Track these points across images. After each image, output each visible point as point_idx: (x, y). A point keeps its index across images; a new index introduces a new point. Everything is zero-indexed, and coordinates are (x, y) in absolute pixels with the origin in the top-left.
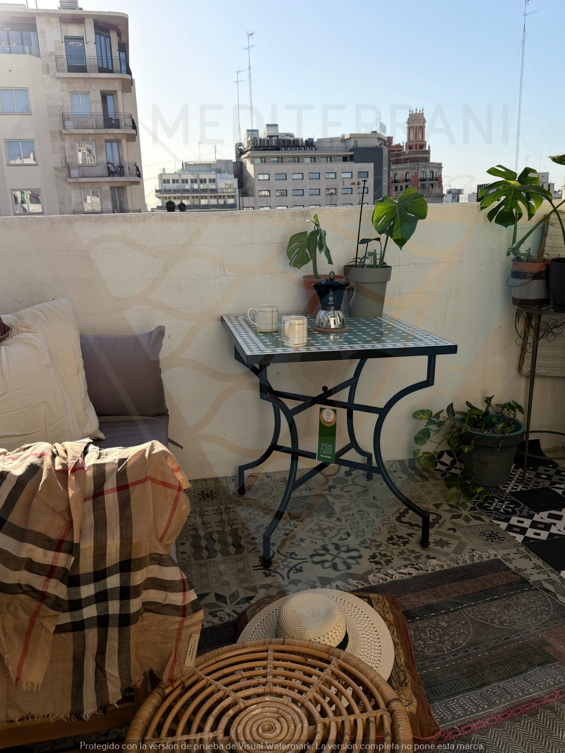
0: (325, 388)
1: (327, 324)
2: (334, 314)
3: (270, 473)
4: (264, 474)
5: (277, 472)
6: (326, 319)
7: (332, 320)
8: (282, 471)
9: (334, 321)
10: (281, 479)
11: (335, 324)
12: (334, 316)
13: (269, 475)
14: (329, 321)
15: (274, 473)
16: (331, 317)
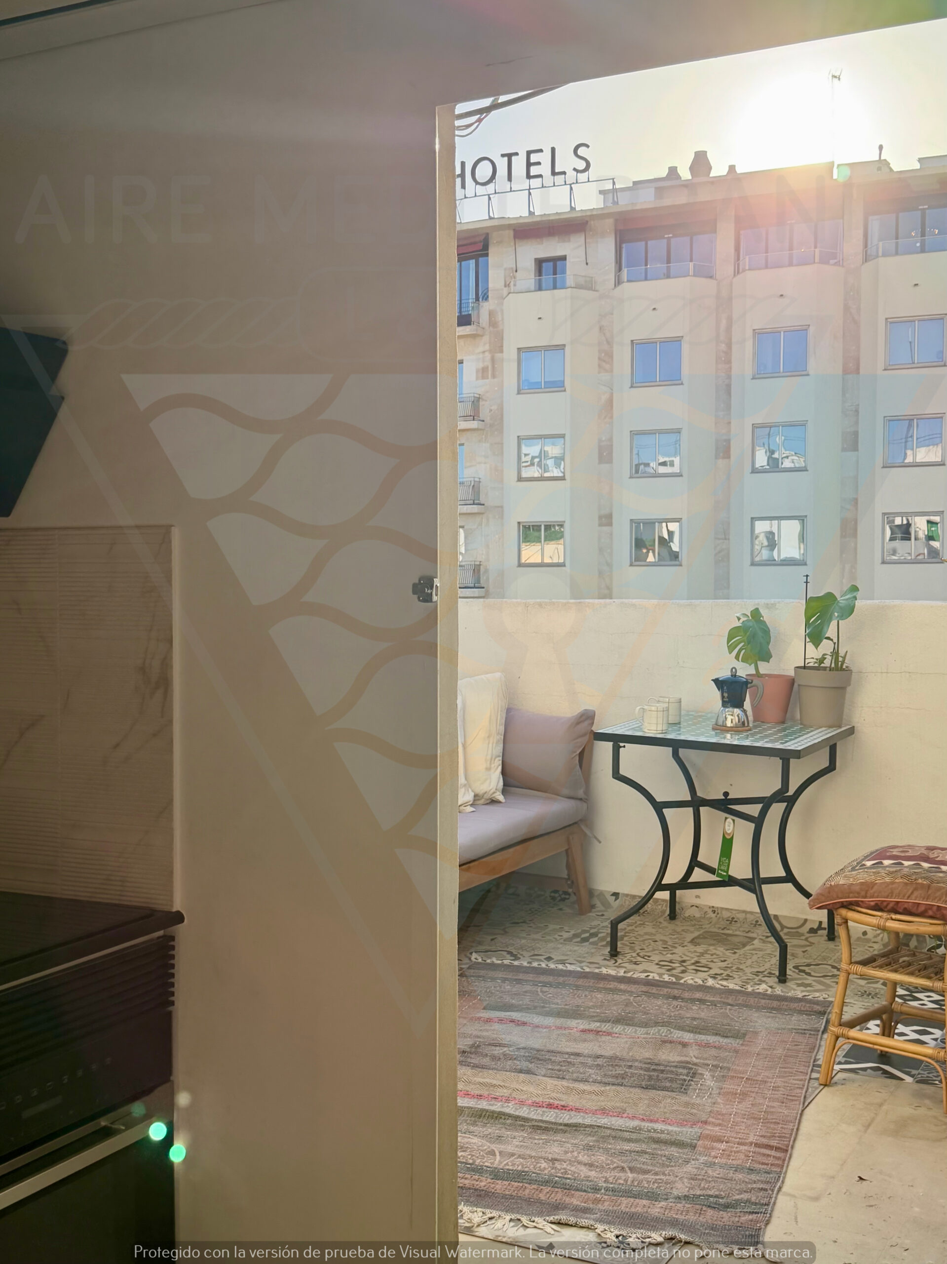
0: (726, 794)
1: (723, 722)
2: (733, 712)
3: (718, 908)
4: (710, 907)
5: (727, 909)
6: (724, 715)
7: (729, 718)
8: (732, 909)
9: (732, 720)
10: (729, 917)
11: (732, 722)
12: (732, 715)
13: (716, 910)
14: (726, 718)
15: (722, 908)
16: (729, 715)
